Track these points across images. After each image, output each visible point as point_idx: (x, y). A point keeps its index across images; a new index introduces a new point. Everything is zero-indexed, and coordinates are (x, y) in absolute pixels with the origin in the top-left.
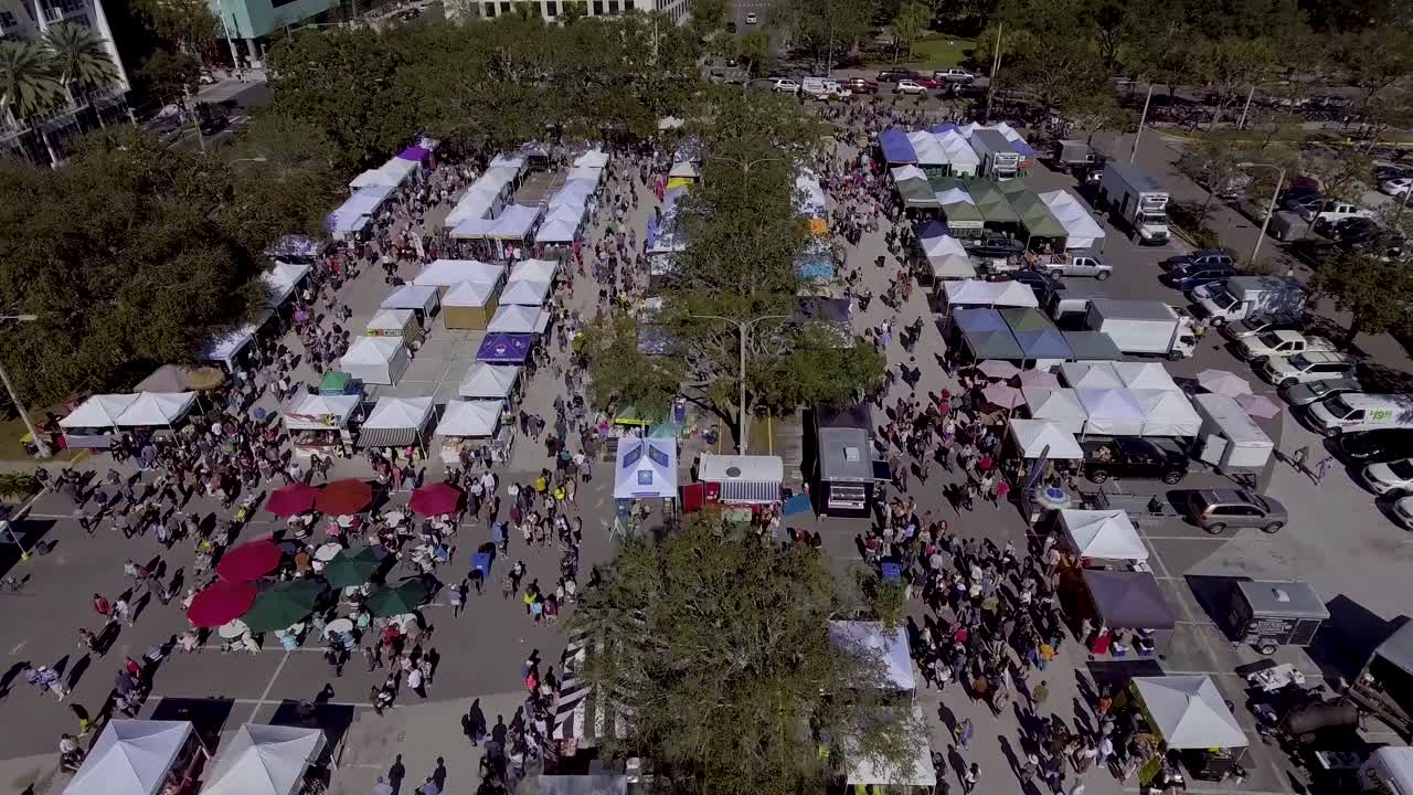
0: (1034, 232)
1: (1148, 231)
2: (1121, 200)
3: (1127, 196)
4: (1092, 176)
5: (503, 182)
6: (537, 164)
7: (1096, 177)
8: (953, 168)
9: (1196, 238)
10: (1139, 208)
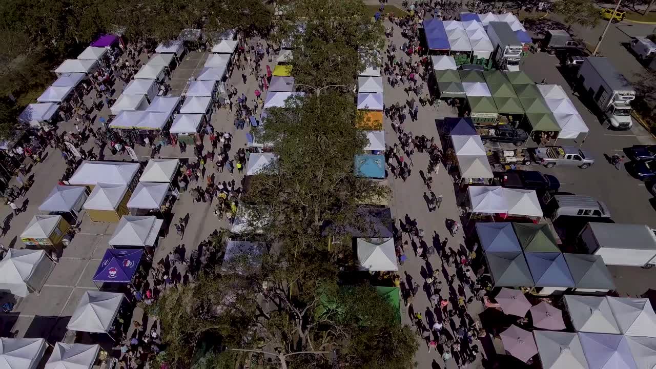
0: (536, 127)
1: (617, 121)
2: (596, 90)
3: (602, 89)
4: (572, 61)
5: (161, 68)
6: (189, 46)
7: (574, 62)
8: (474, 54)
9: (648, 123)
10: (611, 101)
